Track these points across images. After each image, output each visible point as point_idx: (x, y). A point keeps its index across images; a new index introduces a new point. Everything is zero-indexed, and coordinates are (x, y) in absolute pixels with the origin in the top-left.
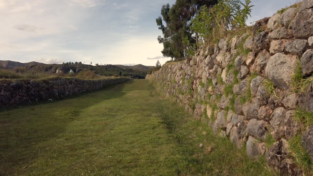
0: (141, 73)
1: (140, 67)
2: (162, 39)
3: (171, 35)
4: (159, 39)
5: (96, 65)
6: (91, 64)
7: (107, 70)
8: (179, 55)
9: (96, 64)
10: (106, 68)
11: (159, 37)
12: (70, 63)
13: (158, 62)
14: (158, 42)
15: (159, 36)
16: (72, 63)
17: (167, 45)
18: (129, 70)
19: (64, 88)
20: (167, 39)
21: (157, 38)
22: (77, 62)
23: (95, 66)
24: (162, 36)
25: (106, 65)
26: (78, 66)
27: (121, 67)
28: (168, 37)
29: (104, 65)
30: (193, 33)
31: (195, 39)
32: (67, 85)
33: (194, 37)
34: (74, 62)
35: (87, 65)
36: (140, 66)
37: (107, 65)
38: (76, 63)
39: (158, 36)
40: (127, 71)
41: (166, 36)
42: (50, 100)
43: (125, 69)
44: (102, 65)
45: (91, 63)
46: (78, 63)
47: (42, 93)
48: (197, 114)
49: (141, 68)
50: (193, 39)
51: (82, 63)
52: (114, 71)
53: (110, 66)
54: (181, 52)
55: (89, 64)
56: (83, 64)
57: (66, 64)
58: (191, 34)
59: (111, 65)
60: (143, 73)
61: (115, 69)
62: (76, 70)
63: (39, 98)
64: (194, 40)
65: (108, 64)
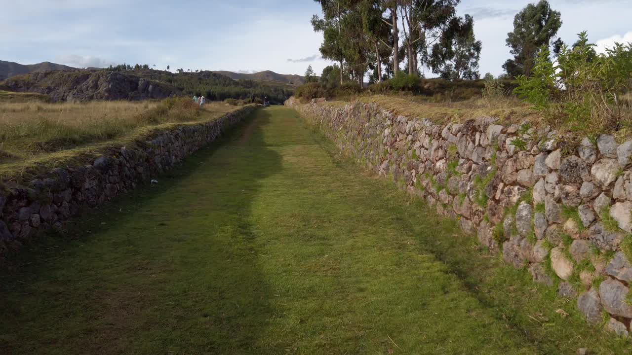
0: (272, 89)
1: (267, 76)
2: (321, 21)
3: (340, 14)
4: (314, 23)
5: (178, 72)
6: (167, 70)
7: (200, 83)
8: (357, 57)
9: (179, 70)
10: (200, 79)
11: (313, 19)
12: (124, 67)
13: (310, 70)
14: (312, 28)
15: (314, 16)
16: (129, 66)
17: (330, 36)
18: (246, 82)
19: (169, 152)
20: (330, 22)
21: (311, 20)
22: (139, 65)
23: (176, 75)
24: (322, 16)
25: (199, 71)
26: (140, 74)
27: (230, 77)
28: (332, 17)
29: (194, 71)
30: (384, 10)
31: (390, 25)
32: (172, 143)
33: (386, 20)
34: (133, 65)
35: (160, 72)
36: (269, 73)
37: (202, 72)
38: (137, 66)
39: (312, 17)
40: (242, 85)
41: (329, 16)
42: (153, 182)
43: (237, 80)
44: (190, 71)
45: (168, 68)
46: (141, 66)
47: (141, 169)
48: (516, 256)
49: (271, 78)
50: (385, 23)
51: (150, 67)
52: (217, 84)
53: (208, 74)
54: (360, 52)
55: (164, 70)
56: (152, 70)
57: (115, 69)
58: (382, 12)
59: (211, 72)
60: (276, 90)
61: (217, 81)
62: (140, 82)
63: (137, 180)
64: (387, 25)
65: (204, 70)
